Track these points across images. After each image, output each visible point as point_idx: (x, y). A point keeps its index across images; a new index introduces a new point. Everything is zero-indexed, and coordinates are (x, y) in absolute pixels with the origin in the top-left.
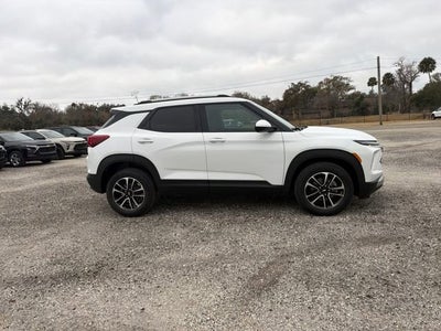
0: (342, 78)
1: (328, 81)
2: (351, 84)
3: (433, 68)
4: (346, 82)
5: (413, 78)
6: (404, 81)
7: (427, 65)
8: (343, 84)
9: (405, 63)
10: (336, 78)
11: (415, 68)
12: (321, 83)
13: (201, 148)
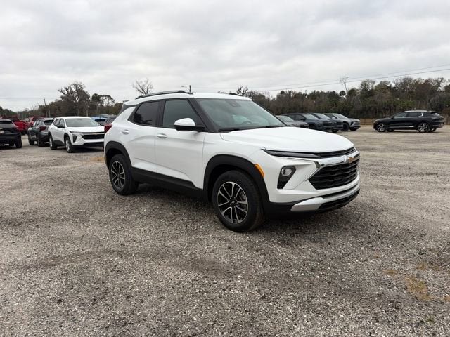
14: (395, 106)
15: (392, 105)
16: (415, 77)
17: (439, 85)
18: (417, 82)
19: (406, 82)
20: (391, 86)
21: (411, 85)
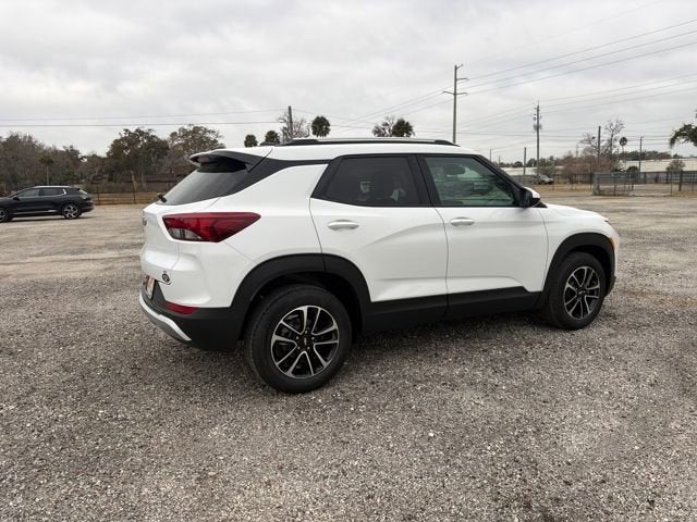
0: (206, 131)
1: (185, 133)
2: (220, 141)
3: (327, 130)
4: (212, 137)
7: (321, 127)
8: (208, 139)
10: (196, 130)
11: (305, 128)
12: (174, 134)
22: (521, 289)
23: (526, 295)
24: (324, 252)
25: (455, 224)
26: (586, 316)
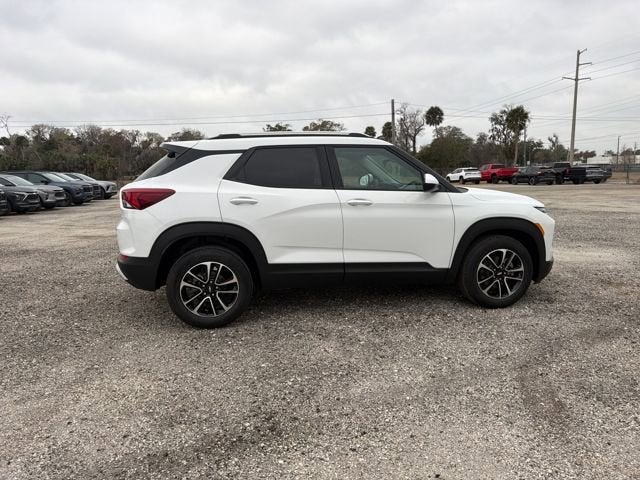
0: (333, 124)
3: (441, 120)
5: (417, 131)
6: (406, 134)
7: (434, 116)
9: (409, 110)
10: (325, 123)
11: (420, 118)
13: (336, 213)
14: (92, 165)
15: (87, 162)
16: (104, 128)
17: (134, 139)
18: (107, 134)
19: (94, 132)
20: (72, 135)
21: (100, 137)
22: (426, 265)
23: (430, 270)
24: (225, 221)
25: (353, 205)
26: (506, 297)
